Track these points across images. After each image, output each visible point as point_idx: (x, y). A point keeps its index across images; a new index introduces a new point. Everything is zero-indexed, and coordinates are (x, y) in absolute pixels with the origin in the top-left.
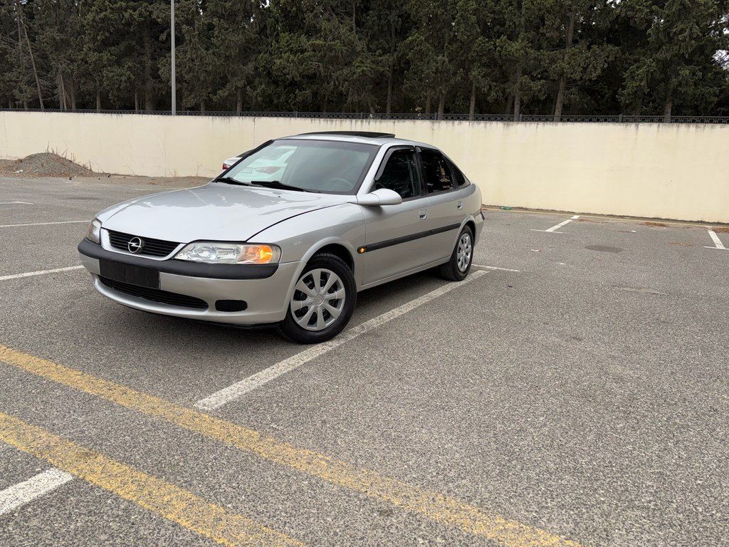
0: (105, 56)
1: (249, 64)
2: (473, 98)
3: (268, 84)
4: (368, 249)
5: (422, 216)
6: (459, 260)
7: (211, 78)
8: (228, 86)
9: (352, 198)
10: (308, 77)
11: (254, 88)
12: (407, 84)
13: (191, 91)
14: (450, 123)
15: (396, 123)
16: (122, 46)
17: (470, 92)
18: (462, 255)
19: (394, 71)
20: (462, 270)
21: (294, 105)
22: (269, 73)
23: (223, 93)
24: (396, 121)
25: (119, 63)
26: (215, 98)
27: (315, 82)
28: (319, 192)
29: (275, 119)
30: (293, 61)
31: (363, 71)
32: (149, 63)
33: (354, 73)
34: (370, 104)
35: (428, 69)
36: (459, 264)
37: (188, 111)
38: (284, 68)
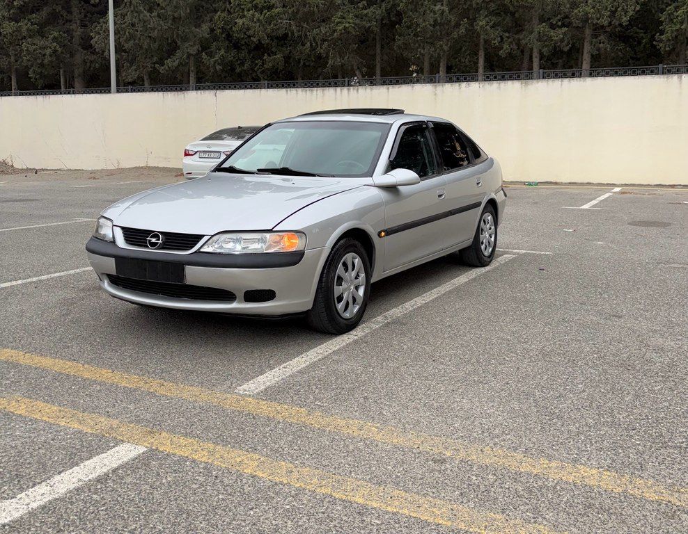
0: (24, 25)
1: (203, 25)
2: (482, 54)
3: (227, 50)
4: (389, 232)
5: (440, 196)
6: (482, 243)
7: (156, 45)
8: (179, 53)
9: (368, 180)
10: (278, 38)
11: (211, 55)
12: (399, 41)
13: (132, 63)
14: (456, 85)
15: (390, 90)
16: (45, 12)
17: (477, 45)
18: (485, 237)
19: (383, 26)
20: (486, 254)
21: (263, 72)
22: (229, 37)
23: (172, 63)
24: (390, 87)
25: (42, 33)
26: (162, 69)
27: (285, 44)
28: (333, 176)
29: (241, 92)
30: (258, 20)
31: (345, 28)
32: (78, 32)
33: (335, 31)
34: (355, 67)
35: (424, 21)
36: (483, 247)
37: (130, 87)
38: (248, 29)
